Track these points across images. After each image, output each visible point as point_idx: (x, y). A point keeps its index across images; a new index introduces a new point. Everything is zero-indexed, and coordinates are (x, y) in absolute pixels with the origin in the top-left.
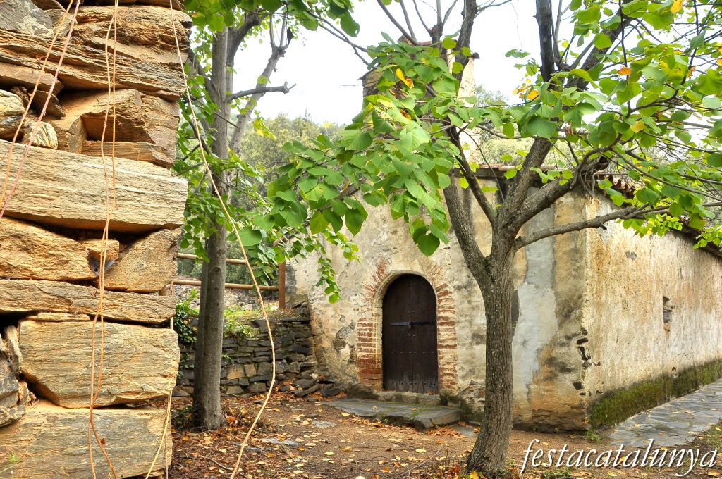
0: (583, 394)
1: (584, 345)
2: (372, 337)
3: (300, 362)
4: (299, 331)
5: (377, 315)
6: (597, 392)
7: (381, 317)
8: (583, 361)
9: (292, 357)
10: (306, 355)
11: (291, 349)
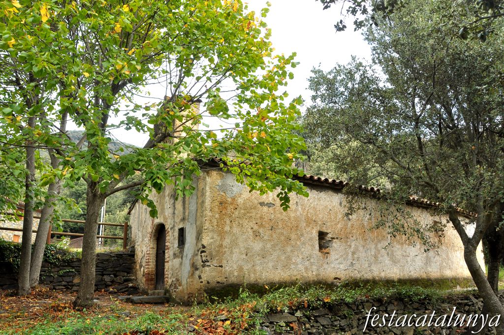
0: (202, 282)
1: (203, 254)
2: (150, 261)
3: (123, 277)
4: (126, 260)
5: (153, 248)
6: (208, 283)
7: (156, 249)
8: (202, 263)
9: (118, 274)
10: (128, 273)
11: (117, 269)
